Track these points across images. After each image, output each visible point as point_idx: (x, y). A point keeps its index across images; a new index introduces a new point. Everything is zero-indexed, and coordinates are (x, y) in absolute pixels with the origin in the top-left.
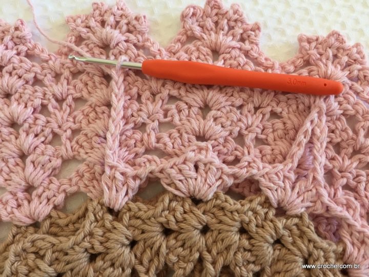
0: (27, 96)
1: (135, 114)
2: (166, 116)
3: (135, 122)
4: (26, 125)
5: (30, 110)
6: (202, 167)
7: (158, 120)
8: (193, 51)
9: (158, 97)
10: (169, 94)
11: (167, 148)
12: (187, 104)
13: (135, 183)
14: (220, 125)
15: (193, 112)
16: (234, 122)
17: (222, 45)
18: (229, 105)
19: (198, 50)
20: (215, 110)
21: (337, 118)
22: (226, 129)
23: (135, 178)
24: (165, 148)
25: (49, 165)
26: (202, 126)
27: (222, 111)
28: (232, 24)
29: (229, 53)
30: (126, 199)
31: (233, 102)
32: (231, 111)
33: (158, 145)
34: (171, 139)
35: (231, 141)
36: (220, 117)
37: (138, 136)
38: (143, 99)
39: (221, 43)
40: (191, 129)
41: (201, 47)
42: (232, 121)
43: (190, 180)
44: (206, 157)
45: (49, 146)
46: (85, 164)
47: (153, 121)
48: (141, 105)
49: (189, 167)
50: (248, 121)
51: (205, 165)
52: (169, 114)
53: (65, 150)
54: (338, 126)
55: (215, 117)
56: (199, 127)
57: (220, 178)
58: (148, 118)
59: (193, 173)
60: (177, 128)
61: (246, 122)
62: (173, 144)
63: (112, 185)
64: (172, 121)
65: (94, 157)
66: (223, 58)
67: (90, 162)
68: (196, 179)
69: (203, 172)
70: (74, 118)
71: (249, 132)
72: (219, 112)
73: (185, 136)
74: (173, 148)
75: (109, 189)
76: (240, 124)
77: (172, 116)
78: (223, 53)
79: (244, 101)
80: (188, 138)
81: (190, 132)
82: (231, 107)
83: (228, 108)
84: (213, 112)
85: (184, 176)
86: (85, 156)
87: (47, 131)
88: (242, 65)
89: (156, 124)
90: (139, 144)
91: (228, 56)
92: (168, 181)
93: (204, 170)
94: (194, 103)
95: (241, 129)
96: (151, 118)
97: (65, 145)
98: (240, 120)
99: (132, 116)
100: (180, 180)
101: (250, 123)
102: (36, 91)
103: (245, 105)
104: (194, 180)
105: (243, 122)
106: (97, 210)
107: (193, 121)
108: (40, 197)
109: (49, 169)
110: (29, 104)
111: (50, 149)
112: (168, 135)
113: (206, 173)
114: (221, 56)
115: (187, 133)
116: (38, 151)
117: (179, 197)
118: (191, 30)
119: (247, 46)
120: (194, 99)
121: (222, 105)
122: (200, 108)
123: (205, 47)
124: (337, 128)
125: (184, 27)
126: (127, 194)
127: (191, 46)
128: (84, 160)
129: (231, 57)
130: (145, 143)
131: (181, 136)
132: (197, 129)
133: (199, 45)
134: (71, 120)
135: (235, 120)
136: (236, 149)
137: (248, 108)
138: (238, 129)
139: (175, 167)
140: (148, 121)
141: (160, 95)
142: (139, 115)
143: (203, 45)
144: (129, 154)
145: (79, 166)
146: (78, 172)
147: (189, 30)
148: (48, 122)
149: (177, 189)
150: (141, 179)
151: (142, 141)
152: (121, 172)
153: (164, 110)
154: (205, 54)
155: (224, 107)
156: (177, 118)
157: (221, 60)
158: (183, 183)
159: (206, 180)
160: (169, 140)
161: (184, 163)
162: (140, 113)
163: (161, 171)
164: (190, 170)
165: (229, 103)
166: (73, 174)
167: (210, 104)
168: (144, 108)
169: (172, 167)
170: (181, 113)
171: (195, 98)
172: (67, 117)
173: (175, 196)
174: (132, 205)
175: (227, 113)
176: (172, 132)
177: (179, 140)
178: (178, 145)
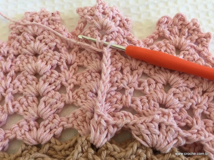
0: (48, 57)
1: (119, 81)
2: (139, 86)
3: (118, 86)
4: (45, 76)
5: (49, 67)
6: (164, 127)
7: (134, 87)
8: (163, 46)
9: (135, 72)
10: (143, 72)
11: (138, 108)
12: (155, 80)
13: (114, 129)
14: (178, 99)
15: (159, 86)
16: (188, 98)
17: (183, 45)
18: (185, 86)
19: (166, 45)
20: (175, 88)
22: (182, 102)
23: (114, 126)
24: (137, 109)
25: (55, 106)
26: (165, 97)
27: (179, 89)
28: (191, 32)
29: (188, 50)
30: (106, 140)
31: (188, 84)
32: (186, 91)
33: (132, 105)
35: (185, 112)
36: (178, 93)
37: (119, 96)
38: (125, 72)
39: (183, 44)
40: (157, 98)
41: (169, 44)
42: (187, 98)
43: (154, 136)
44: (168, 120)
45: (58, 93)
46: (80, 109)
47: (130, 88)
48: (123, 75)
49: (155, 126)
50: (198, 100)
51: (167, 126)
52: (142, 85)
53: (68, 98)
55: (175, 92)
56: (163, 97)
57: (177, 138)
58: (127, 85)
59: (157, 131)
60: (147, 95)
61: (196, 100)
62: (143, 106)
63: (97, 128)
64: (144, 90)
65: (87, 106)
66: (183, 54)
67: (84, 109)
68: (159, 136)
69: (165, 132)
70: (77, 77)
71: (198, 108)
72: (178, 90)
73: (152, 102)
74: (143, 109)
75: (94, 131)
76: (192, 100)
77: (143, 87)
78: (183, 50)
79: (195, 85)
80: (154, 104)
81: (156, 100)
82: (186, 88)
83: (184, 88)
84: (173, 89)
85: (150, 132)
86: (81, 104)
87: (58, 82)
88: (196, 60)
89: (132, 90)
90: (119, 102)
91: (187, 52)
92: (137, 133)
93: (165, 130)
94: (159, 80)
95: (193, 104)
96: (129, 85)
97: (69, 94)
98: (192, 98)
99: (117, 82)
100: (147, 134)
101: (199, 101)
102: (55, 55)
103: (196, 88)
104: (157, 136)
105: (195, 100)
106: (84, 144)
107: (159, 93)
108: (45, 127)
109: (55, 109)
110: (49, 63)
111: (58, 95)
112: (140, 99)
113: (167, 132)
114: (182, 52)
115: (154, 100)
116: (50, 95)
117: (144, 146)
118: (163, 32)
119: (200, 48)
120: (159, 77)
121: (181, 85)
122: (163, 85)
123: (171, 44)
125: (158, 29)
126: (107, 136)
127: (162, 42)
128: (79, 107)
129: (189, 54)
130: (124, 102)
131: (149, 102)
132: (161, 99)
133: (167, 43)
134: (75, 77)
135: (189, 97)
136: (187, 118)
137: (198, 91)
138: (191, 104)
139: (144, 123)
140: (127, 87)
141: (137, 71)
142: (121, 82)
144: (111, 108)
145: (75, 110)
146: (74, 114)
147: (162, 32)
148: (59, 76)
149: (144, 140)
150: (118, 128)
151: (121, 100)
152: (105, 120)
153: (138, 82)
154: (171, 49)
155: (182, 87)
156: (147, 89)
157: (182, 55)
158: (149, 136)
159: (166, 138)
160: (140, 103)
161: (151, 122)
162: (123, 81)
163: (133, 125)
164: (155, 128)
165: (186, 85)
166: (71, 115)
167: (171, 83)
168: (125, 78)
169: (142, 124)
170: (150, 86)
171: (161, 77)
172: (73, 76)
173: (141, 145)
174: (110, 146)
175: (184, 91)
176: (143, 98)
177: (147, 104)
178: (146, 107)
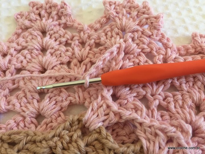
8: (28, 36)
20: (49, 70)
21: (137, 54)
31: (61, 61)
34: (18, 100)
40: (32, 87)
52: (16, 82)
54: (140, 59)
60: (22, 90)
62: (20, 103)
64: (19, 86)
73: (29, 95)
74: (21, 106)
77: (18, 83)
79: (70, 58)
82: (61, 65)
83: (59, 66)
89: (7, 91)
103: (72, 61)
112: (16, 97)
115: (30, 91)
121: (54, 65)
124: (140, 61)
131: (25, 96)
137: (74, 63)
143: (33, 30)
155: (56, 66)
156: (22, 83)
160: (17, 101)
165: (59, 62)
167: (46, 67)
175: (59, 69)
176: (18, 94)
177: (24, 99)
178: (24, 103)
